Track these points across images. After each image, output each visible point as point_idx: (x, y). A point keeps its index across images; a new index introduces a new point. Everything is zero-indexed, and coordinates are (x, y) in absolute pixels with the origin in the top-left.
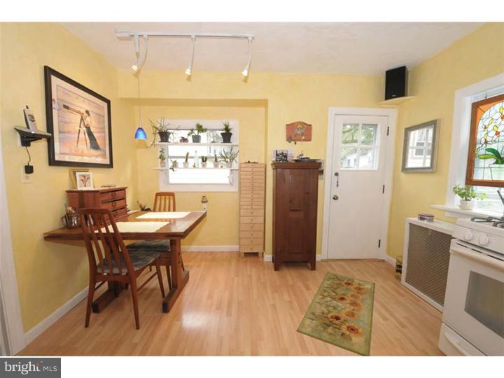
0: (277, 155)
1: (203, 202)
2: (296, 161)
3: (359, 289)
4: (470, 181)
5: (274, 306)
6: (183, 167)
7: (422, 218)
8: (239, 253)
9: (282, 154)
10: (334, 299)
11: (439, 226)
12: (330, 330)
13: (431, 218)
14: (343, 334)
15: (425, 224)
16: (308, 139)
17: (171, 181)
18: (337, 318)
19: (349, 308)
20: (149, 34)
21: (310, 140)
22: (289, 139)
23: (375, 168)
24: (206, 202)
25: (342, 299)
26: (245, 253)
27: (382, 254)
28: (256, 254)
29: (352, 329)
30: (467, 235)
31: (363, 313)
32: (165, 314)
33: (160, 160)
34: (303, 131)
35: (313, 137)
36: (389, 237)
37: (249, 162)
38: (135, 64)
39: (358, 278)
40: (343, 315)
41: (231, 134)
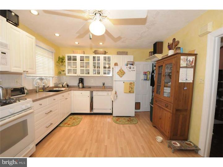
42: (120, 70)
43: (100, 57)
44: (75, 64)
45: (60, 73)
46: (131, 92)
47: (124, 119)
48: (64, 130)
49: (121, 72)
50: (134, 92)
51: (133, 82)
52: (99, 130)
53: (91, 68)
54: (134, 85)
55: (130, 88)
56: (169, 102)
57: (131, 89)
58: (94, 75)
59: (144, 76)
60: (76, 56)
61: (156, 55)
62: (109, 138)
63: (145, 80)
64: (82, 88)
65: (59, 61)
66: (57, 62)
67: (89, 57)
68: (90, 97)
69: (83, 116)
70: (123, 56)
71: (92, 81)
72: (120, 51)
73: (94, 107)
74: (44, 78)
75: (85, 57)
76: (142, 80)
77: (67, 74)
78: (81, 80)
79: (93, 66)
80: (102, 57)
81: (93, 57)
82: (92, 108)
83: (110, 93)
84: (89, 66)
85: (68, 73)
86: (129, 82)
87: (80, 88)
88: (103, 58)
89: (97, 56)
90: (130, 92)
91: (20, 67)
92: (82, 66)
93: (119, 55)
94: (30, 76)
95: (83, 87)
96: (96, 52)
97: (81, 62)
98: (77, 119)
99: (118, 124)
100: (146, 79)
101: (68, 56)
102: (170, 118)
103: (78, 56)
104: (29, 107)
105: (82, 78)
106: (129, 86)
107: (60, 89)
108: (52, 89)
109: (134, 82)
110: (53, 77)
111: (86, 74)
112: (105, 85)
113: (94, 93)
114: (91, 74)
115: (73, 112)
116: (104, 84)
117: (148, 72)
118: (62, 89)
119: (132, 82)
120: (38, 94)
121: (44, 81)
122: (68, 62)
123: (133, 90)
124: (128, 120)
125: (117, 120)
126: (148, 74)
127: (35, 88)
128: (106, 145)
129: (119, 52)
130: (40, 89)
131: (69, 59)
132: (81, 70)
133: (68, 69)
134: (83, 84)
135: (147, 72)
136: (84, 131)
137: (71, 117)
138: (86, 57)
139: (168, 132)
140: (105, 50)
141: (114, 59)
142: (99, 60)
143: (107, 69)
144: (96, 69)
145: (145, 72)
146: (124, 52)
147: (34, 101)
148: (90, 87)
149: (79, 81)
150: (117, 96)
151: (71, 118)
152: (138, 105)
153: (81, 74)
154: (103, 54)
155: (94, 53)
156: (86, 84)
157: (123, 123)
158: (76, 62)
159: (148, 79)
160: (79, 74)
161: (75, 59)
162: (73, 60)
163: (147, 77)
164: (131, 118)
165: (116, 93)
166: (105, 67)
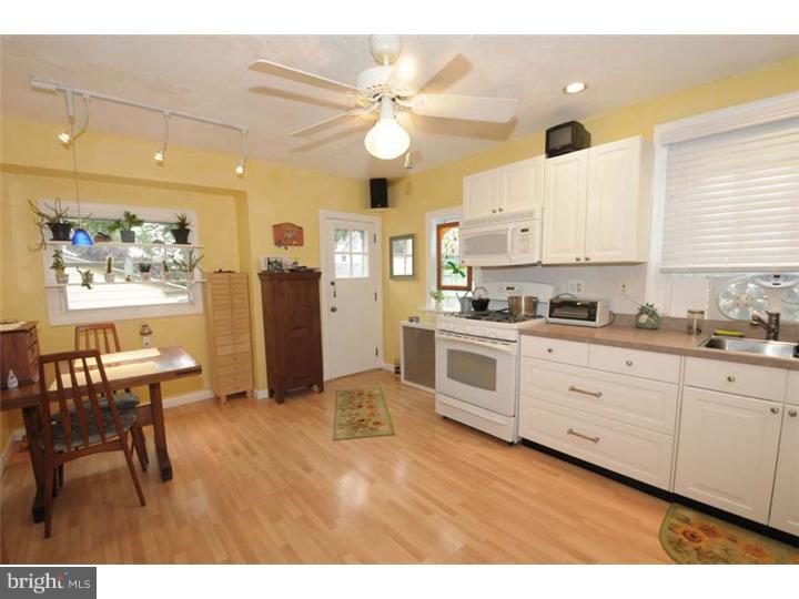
0: (269, 263)
1: (143, 334)
2: (291, 270)
3: (370, 395)
4: (440, 287)
5: (300, 432)
6: (104, 280)
7: (411, 321)
8: (217, 399)
9: (276, 262)
10: (352, 409)
11: (424, 324)
12: (360, 429)
13: (417, 319)
14: (372, 429)
15: (413, 325)
16: (300, 242)
17: (72, 306)
18: (363, 420)
19: (368, 411)
20: (94, 94)
21: (302, 245)
22: (278, 243)
23: (367, 275)
24: (150, 333)
25: (360, 407)
26: (228, 397)
27: (380, 363)
28: (243, 395)
29: (377, 423)
30: (443, 326)
31: (381, 410)
32: (168, 482)
33: (54, 271)
34: (294, 234)
35: (305, 241)
36: (385, 347)
37: (220, 271)
38: (67, 133)
39: (366, 388)
40: (366, 418)
41: (188, 231)
147: (521, 331)
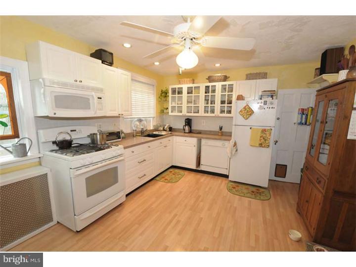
42: (245, 108)
43: (215, 86)
44: (180, 99)
45: (163, 111)
46: (263, 145)
47: (247, 189)
48: (159, 185)
49: (246, 111)
50: (269, 146)
51: (269, 128)
52: (201, 196)
53: (202, 104)
54: (270, 134)
55: (262, 138)
56: (323, 174)
57: (263, 140)
58: (206, 115)
59: (300, 116)
60: (182, 88)
61: (325, 76)
62: (209, 209)
63: (301, 123)
64: (188, 133)
65: (161, 95)
66: (159, 97)
67: (199, 87)
68: (196, 147)
69: (186, 172)
70: (258, 80)
71: (203, 122)
72: (252, 72)
73: (202, 162)
74: (143, 119)
75: (193, 88)
76: (295, 123)
77: (170, 114)
78: (188, 122)
79: (205, 100)
80: (219, 85)
81: (206, 87)
82: (199, 163)
83: (226, 143)
84: (199, 102)
85: (172, 112)
86: (260, 128)
87: (186, 133)
88: (220, 87)
89: (210, 84)
90: (261, 145)
91: (115, 110)
92: (189, 101)
93: (250, 79)
94: (128, 118)
95: (191, 132)
96: (210, 79)
97: (188, 96)
98: (178, 175)
99: (232, 194)
100: (303, 121)
101: (172, 89)
102: (320, 204)
103: (185, 87)
104: (120, 154)
105: (190, 118)
106: (259, 134)
107: (160, 133)
108: (151, 133)
109: (271, 129)
110: (154, 118)
111: (194, 113)
112: (222, 130)
113: (203, 142)
114: (202, 113)
115: (175, 165)
116: (221, 128)
117: (310, 109)
118: (162, 134)
119: (266, 128)
120: (135, 138)
121: (142, 123)
122: (172, 97)
123: (267, 142)
124: (253, 192)
125: (234, 188)
126: (309, 113)
127: (133, 131)
128: (201, 216)
129: (250, 74)
130: (137, 133)
131: (174, 91)
132: (187, 107)
133: (172, 106)
134: (191, 127)
135: (308, 108)
136: (181, 192)
137: (171, 170)
138: (195, 87)
139: (314, 229)
140: (224, 74)
141: (240, 87)
142: (214, 91)
143: (226, 105)
144: (209, 105)
145: (303, 110)
146: (260, 73)
147: (125, 148)
148: (200, 132)
149: (186, 122)
150: (237, 150)
151: (171, 172)
152: (280, 170)
153: (188, 112)
154: (220, 81)
155: (207, 81)
156: (194, 127)
157: (241, 195)
158: (182, 96)
159: (308, 123)
160: (185, 112)
161: (180, 92)
162: (178, 94)
163: (306, 119)
164: (260, 189)
165: (235, 144)
166: (223, 102)
